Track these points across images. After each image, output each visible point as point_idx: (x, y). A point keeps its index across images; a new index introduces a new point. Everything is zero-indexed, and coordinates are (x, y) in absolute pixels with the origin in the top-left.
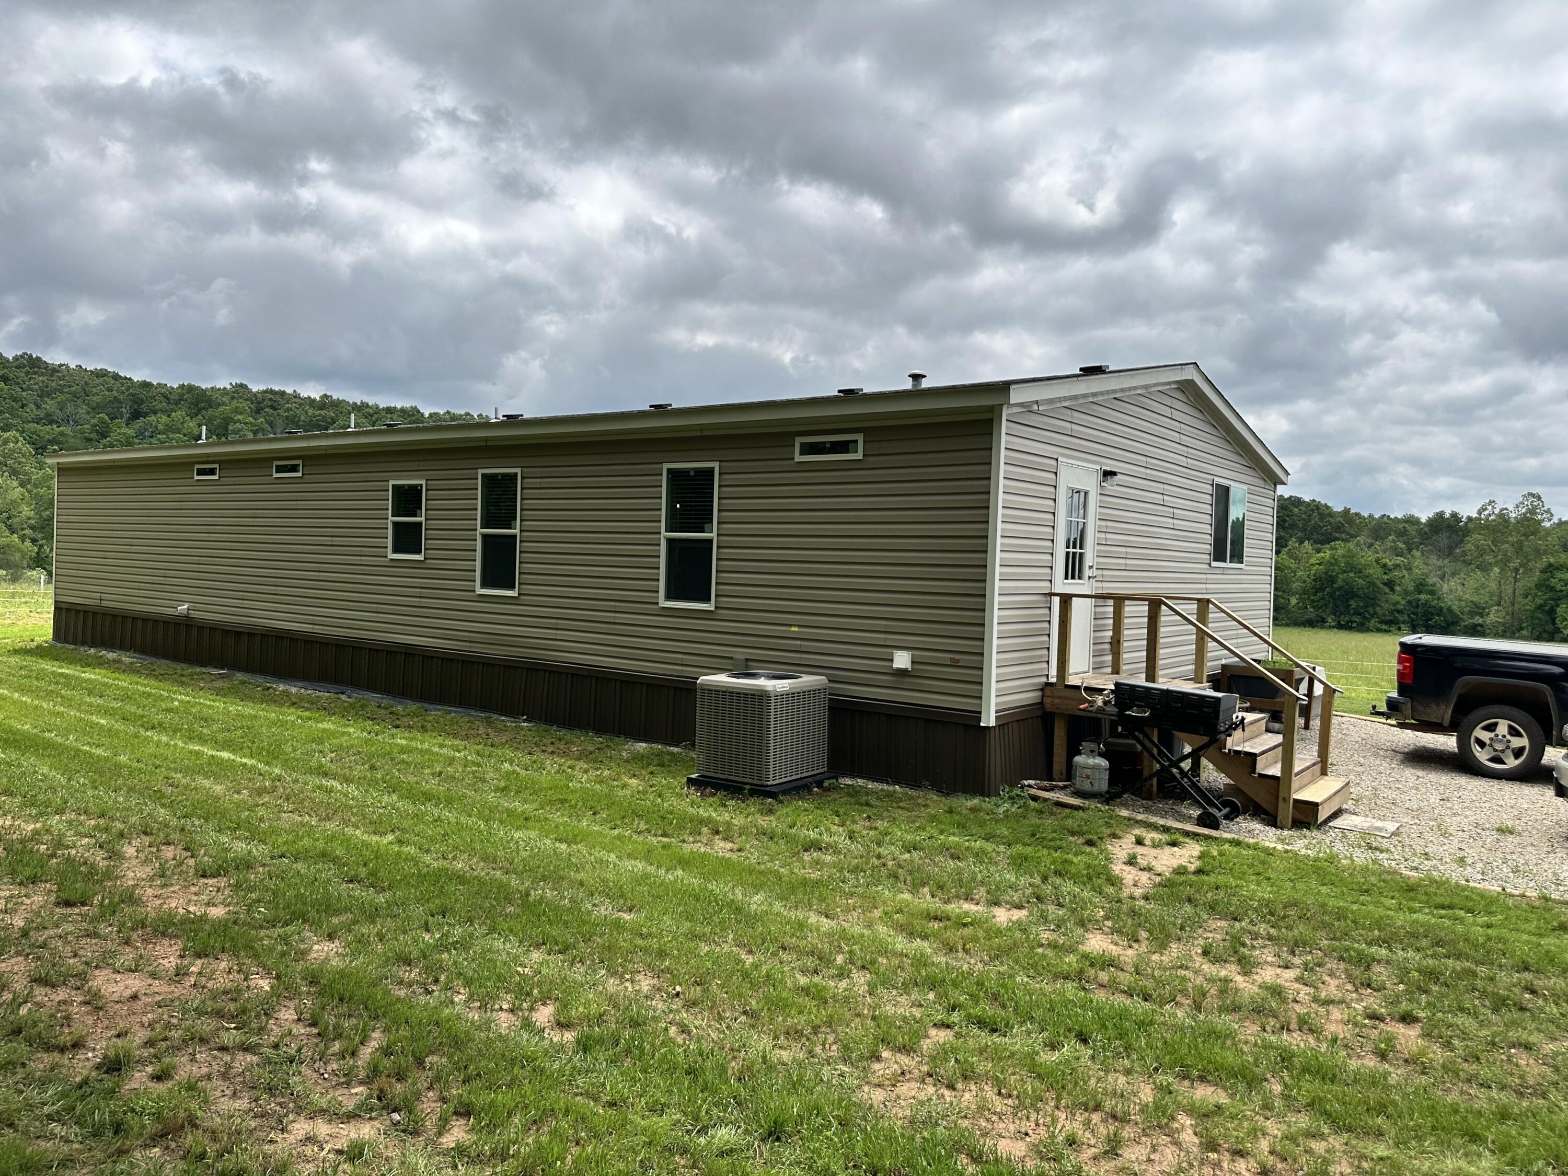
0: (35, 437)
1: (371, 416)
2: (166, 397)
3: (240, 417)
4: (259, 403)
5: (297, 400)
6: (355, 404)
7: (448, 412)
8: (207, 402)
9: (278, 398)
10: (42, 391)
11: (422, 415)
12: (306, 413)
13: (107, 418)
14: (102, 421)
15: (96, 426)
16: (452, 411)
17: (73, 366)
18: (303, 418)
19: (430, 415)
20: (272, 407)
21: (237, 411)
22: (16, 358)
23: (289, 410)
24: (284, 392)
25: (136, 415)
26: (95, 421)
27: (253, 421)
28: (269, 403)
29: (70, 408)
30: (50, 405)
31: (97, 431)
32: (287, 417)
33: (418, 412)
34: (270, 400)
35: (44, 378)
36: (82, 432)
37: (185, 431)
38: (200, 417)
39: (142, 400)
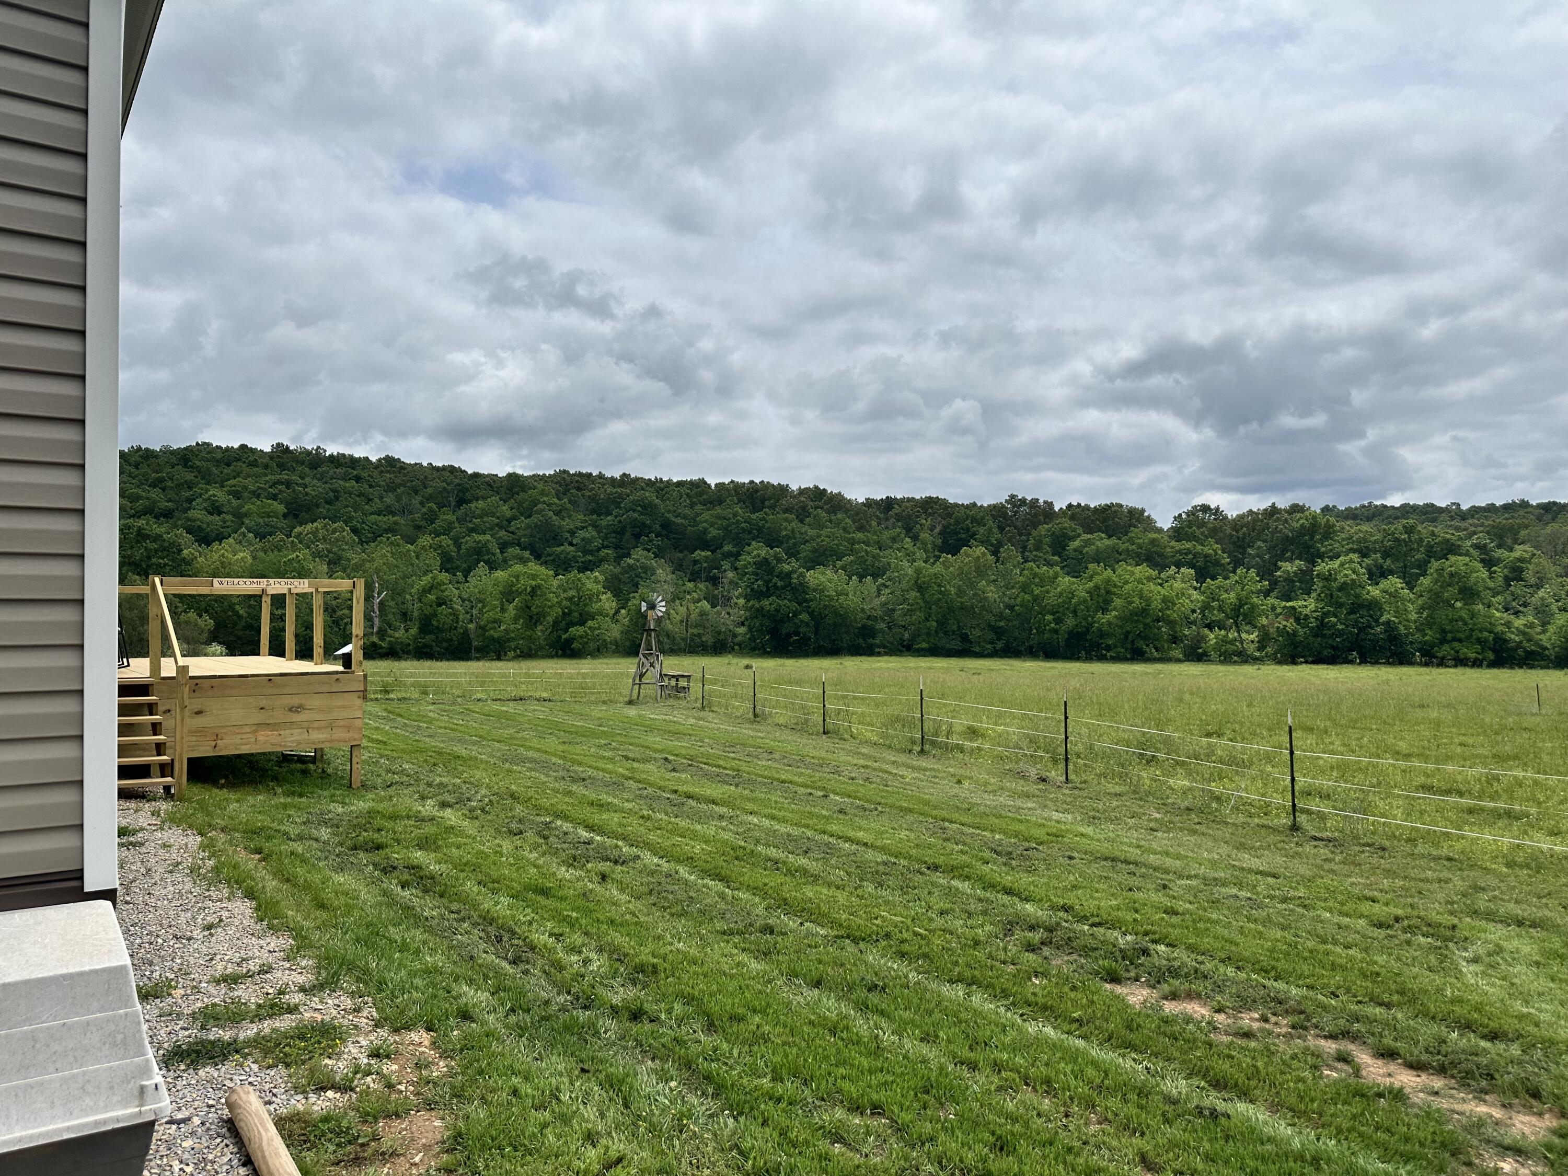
0: (375, 527)
1: (662, 490)
2: (490, 485)
3: (545, 499)
4: (567, 485)
5: (600, 481)
6: (650, 480)
7: (732, 482)
8: (520, 487)
9: (584, 480)
10: (388, 486)
11: (709, 486)
12: (606, 491)
13: (435, 506)
14: (431, 510)
15: (426, 514)
16: (736, 480)
17: (425, 464)
18: (602, 496)
19: (716, 485)
20: (579, 489)
21: (543, 493)
22: (379, 460)
23: (592, 489)
24: (591, 474)
25: (461, 502)
26: (424, 510)
27: (557, 501)
28: (576, 485)
29: (405, 499)
30: (389, 499)
31: (426, 519)
32: (589, 497)
33: (705, 483)
34: (577, 482)
35: (392, 476)
36: (413, 520)
37: (498, 514)
38: (512, 501)
39: (467, 489)
